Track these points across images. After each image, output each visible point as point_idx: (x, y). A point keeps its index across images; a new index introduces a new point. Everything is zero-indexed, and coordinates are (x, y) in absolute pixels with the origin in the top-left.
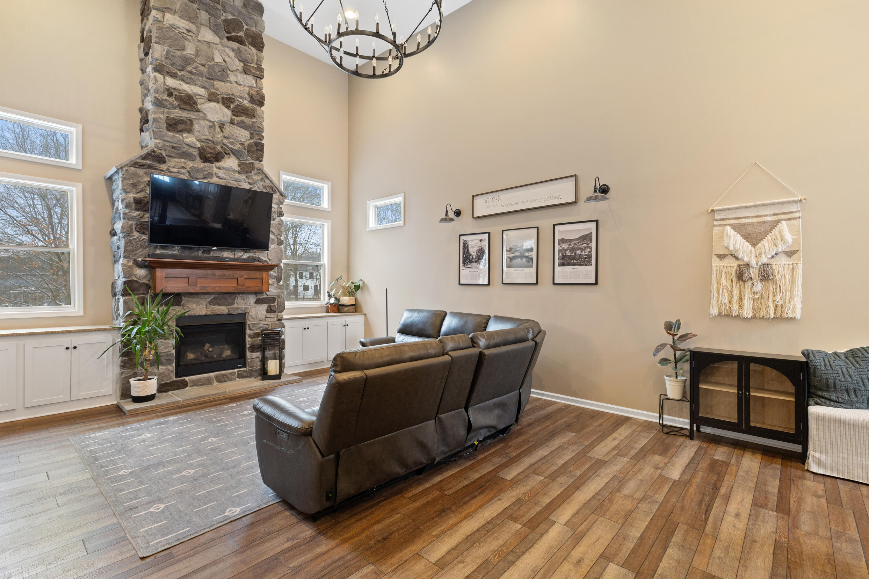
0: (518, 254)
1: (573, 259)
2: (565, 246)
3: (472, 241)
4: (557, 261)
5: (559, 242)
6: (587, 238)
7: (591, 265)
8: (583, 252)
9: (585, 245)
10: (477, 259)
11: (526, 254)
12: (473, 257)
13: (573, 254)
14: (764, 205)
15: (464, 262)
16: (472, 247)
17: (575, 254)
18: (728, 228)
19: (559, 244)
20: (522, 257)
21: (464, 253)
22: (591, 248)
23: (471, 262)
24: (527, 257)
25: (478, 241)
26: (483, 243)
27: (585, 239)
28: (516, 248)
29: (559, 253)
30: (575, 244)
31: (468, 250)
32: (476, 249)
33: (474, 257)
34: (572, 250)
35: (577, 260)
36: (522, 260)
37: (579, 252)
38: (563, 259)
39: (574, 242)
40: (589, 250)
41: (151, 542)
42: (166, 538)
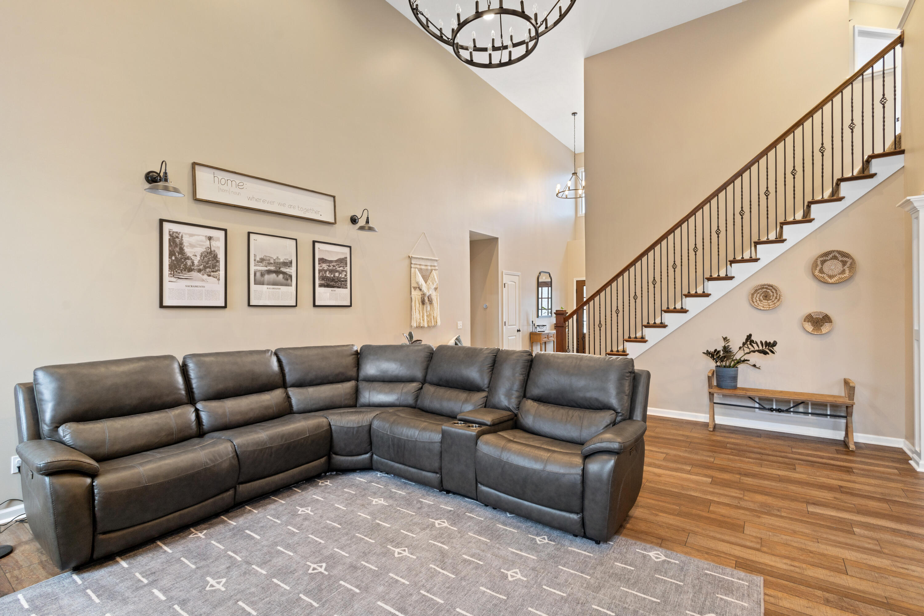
0: (272, 268)
1: (333, 281)
2: (325, 266)
3: (191, 235)
4: (317, 282)
5: (319, 261)
6: (342, 261)
7: (347, 288)
8: (340, 275)
9: (341, 268)
10: (201, 267)
11: (283, 269)
12: (193, 263)
13: (332, 276)
14: (423, 259)
15: (171, 268)
16: (192, 246)
17: (334, 276)
18: (417, 270)
19: (319, 264)
20: (277, 272)
21: (171, 254)
22: (346, 272)
23: (190, 270)
24: (284, 273)
25: (204, 238)
26: (213, 243)
27: (341, 262)
28: (269, 260)
29: (319, 273)
30: (334, 266)
31: (182, 249)
32: (199, 250)
33: (196, 262)
34: (331, 271)
35: (336, 282)
36: (277, 276)
37: (337, 274)
38: (323, 279)
39: (333, 264)
40: (345, 273)
41: (746, 585)
42: (731, 579)
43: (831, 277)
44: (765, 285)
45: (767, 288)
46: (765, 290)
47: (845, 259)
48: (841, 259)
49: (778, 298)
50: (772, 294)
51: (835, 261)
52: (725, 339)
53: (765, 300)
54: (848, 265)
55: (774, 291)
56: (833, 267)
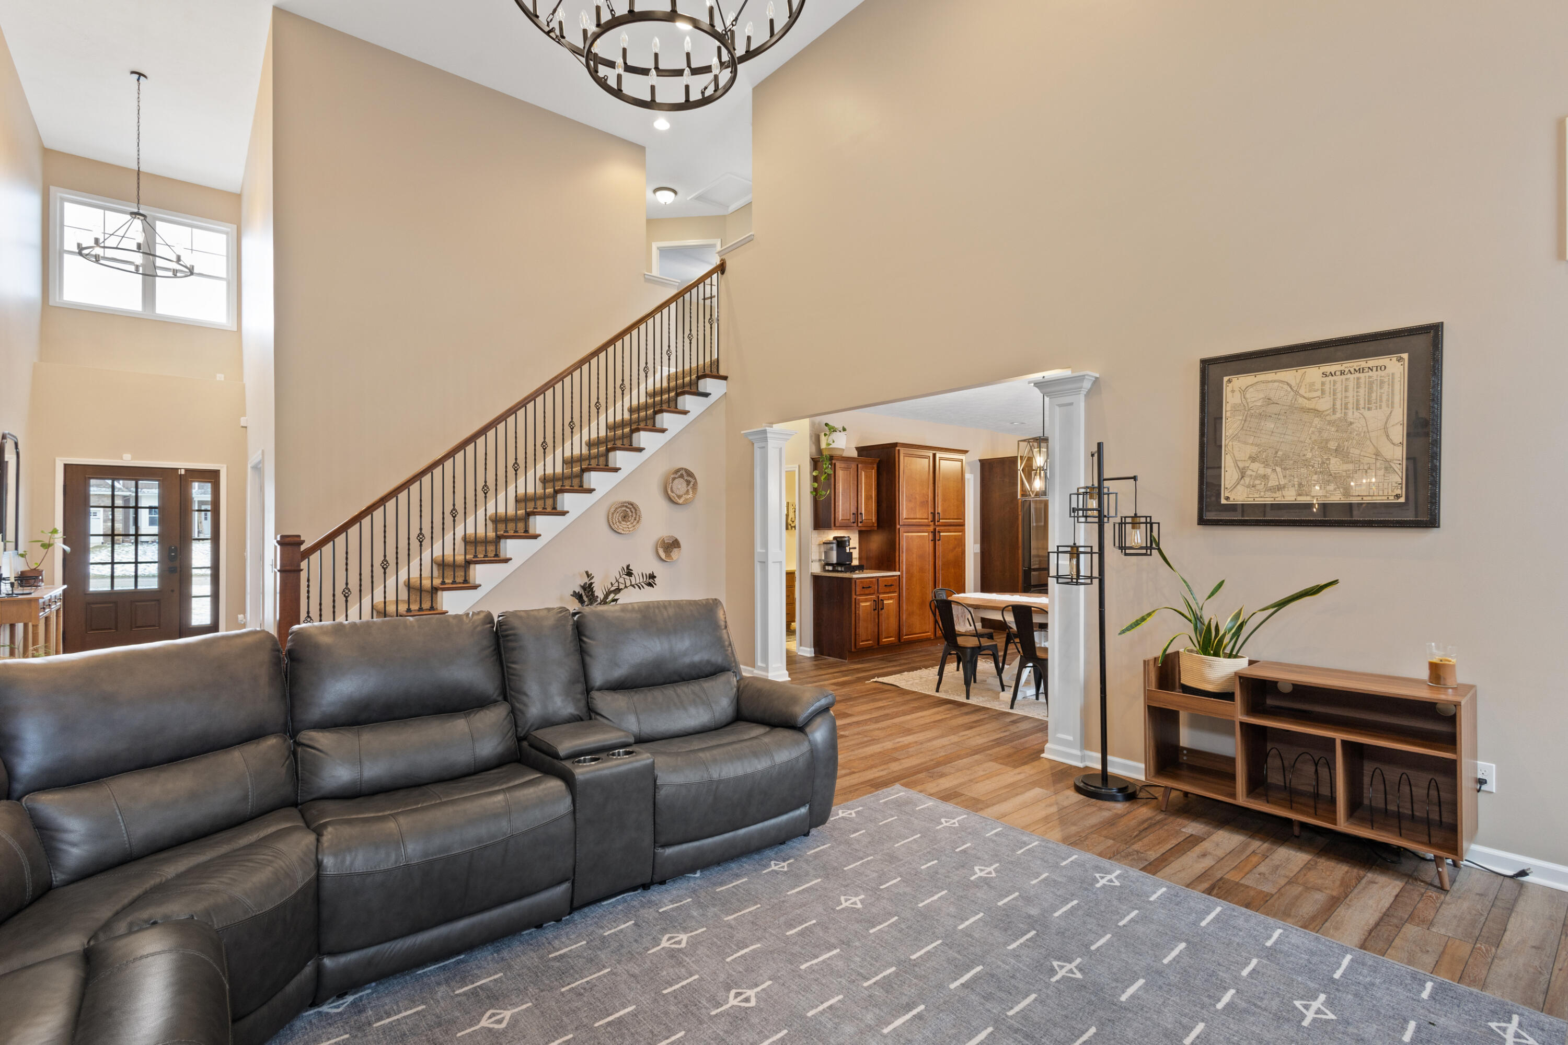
43: (679, 497)
44: (626, 502)
45: (626, 507)
46: (624, 508)
47: (689, 478)
48: (686, 478)
49: (637, 519)
50: (630, 514)
51: (681, 480)
52: (588, 575)
53: (623, 521)
54: (691, 485)
55: (634, 511)
56: (680, 486)
